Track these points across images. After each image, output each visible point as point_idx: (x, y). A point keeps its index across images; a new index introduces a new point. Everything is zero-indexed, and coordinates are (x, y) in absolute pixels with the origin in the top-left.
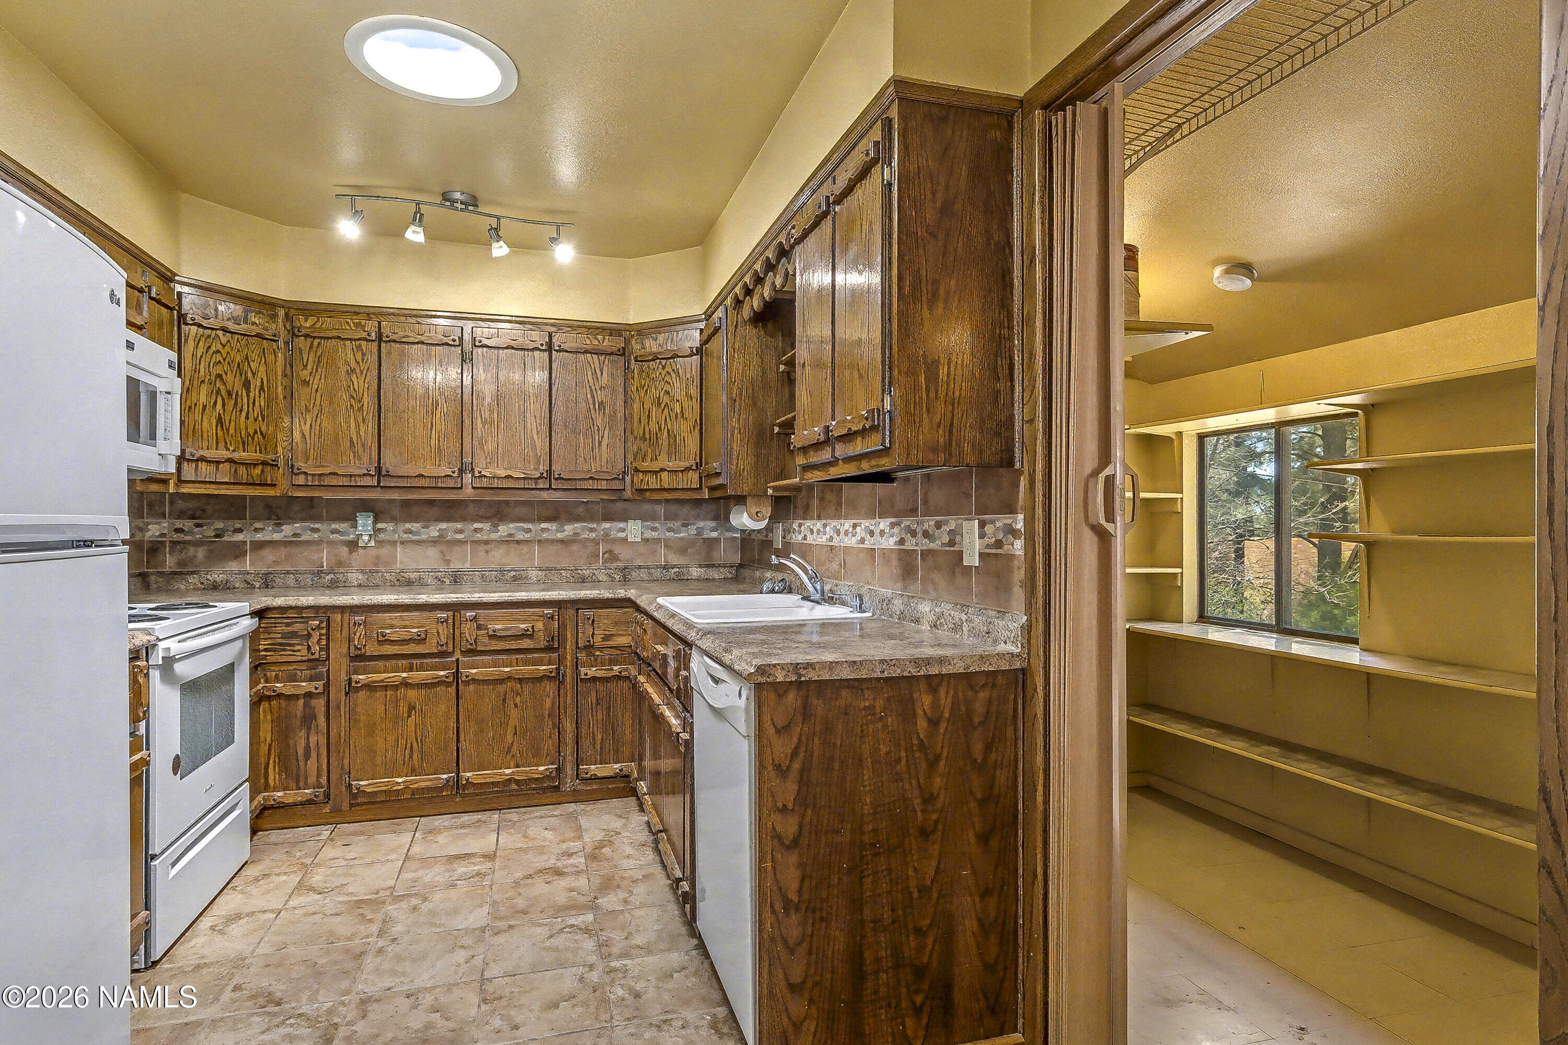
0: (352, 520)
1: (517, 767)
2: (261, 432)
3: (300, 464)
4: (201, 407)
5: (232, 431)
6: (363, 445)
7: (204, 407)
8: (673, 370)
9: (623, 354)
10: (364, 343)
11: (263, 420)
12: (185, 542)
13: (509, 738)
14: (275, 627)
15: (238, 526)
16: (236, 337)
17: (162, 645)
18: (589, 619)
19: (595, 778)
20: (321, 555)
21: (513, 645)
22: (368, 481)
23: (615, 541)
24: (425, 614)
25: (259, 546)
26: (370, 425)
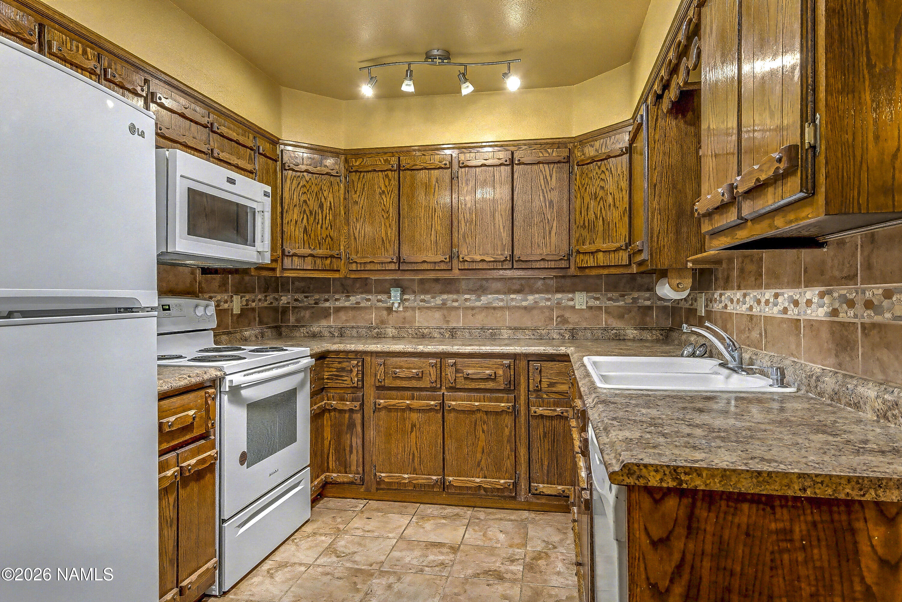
0: (388, 292)
1: (485, 478)
2: (330, 236)
3: (354, 256)
4: (294, 221)
5: (312, 235)
6: (389, 242)
7: (296, 222)
8: (607, 169)
9: (568, 162)
10: (390, 173)
11: (331, 229)
12: (299, 307)
13: (479, 455)
14: (332, 364)
15: (326, 297)
16: (315, 175)
17: (228, 378)
18: (537, 369)
19: (541, 495)
20: (371, 316)
21: (482, 385)
22: (392, 267)
23: (565, 308)
24: (423, 360)
25: (338, 310)
26: (394, 229)
